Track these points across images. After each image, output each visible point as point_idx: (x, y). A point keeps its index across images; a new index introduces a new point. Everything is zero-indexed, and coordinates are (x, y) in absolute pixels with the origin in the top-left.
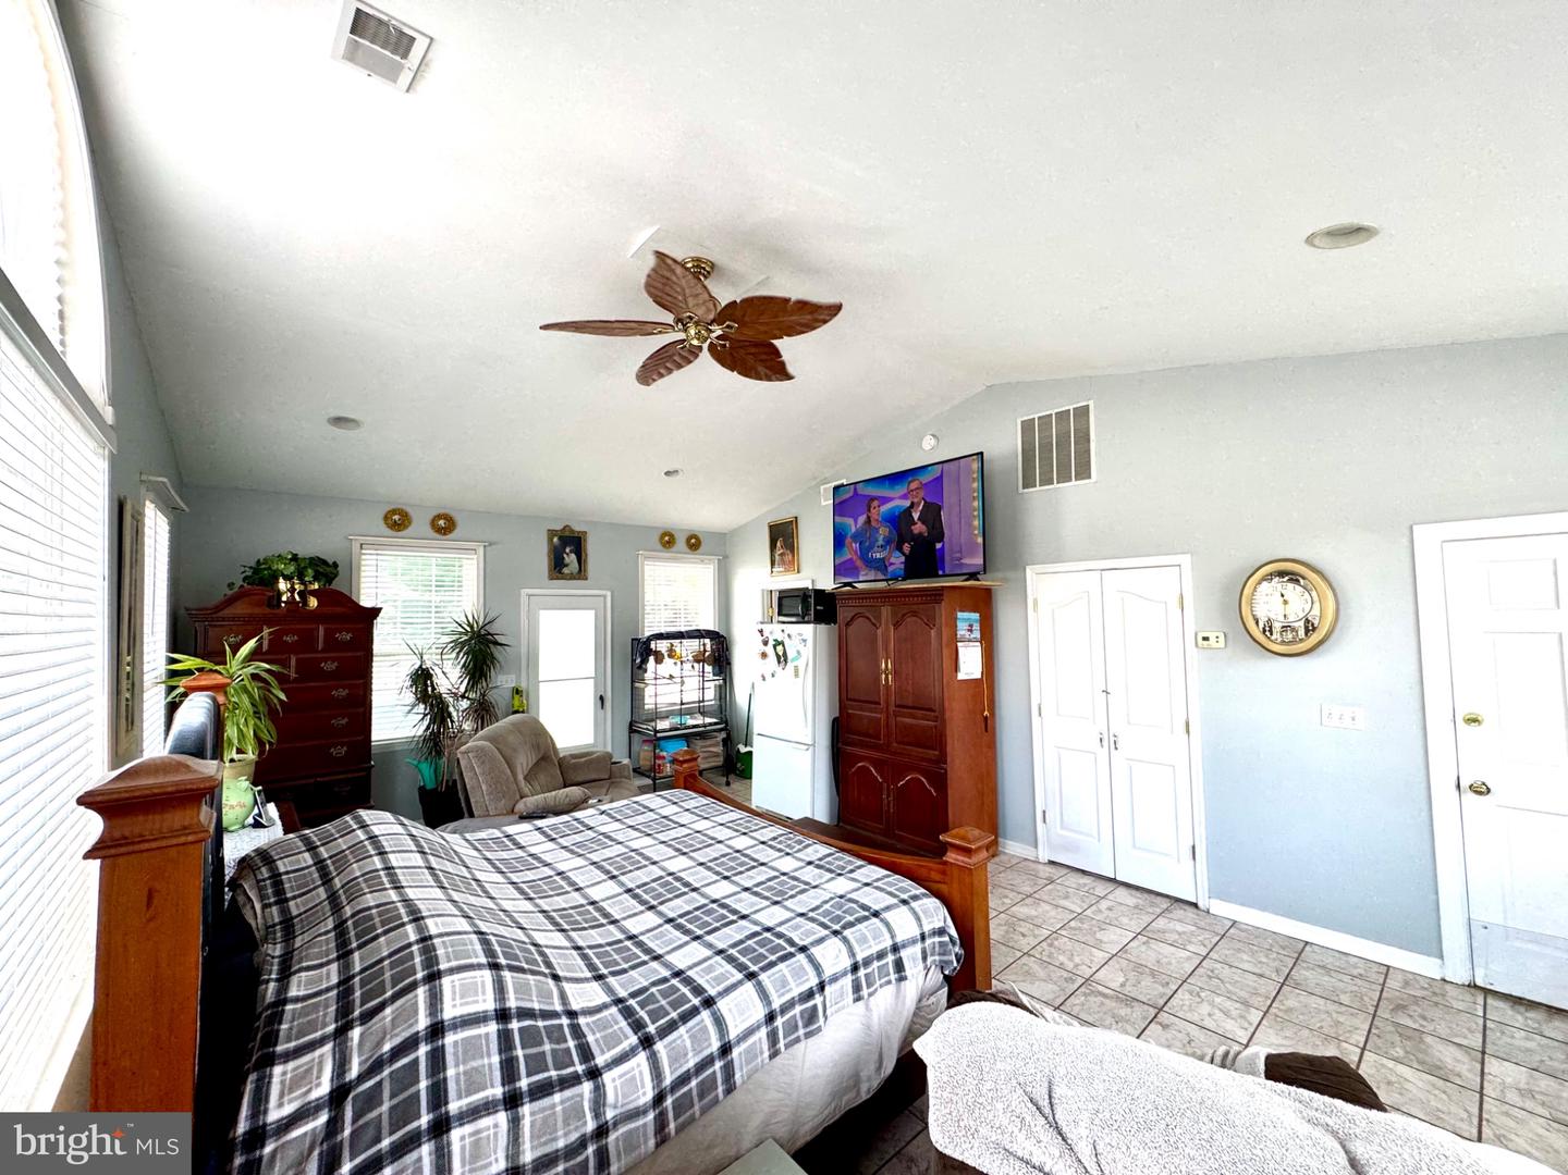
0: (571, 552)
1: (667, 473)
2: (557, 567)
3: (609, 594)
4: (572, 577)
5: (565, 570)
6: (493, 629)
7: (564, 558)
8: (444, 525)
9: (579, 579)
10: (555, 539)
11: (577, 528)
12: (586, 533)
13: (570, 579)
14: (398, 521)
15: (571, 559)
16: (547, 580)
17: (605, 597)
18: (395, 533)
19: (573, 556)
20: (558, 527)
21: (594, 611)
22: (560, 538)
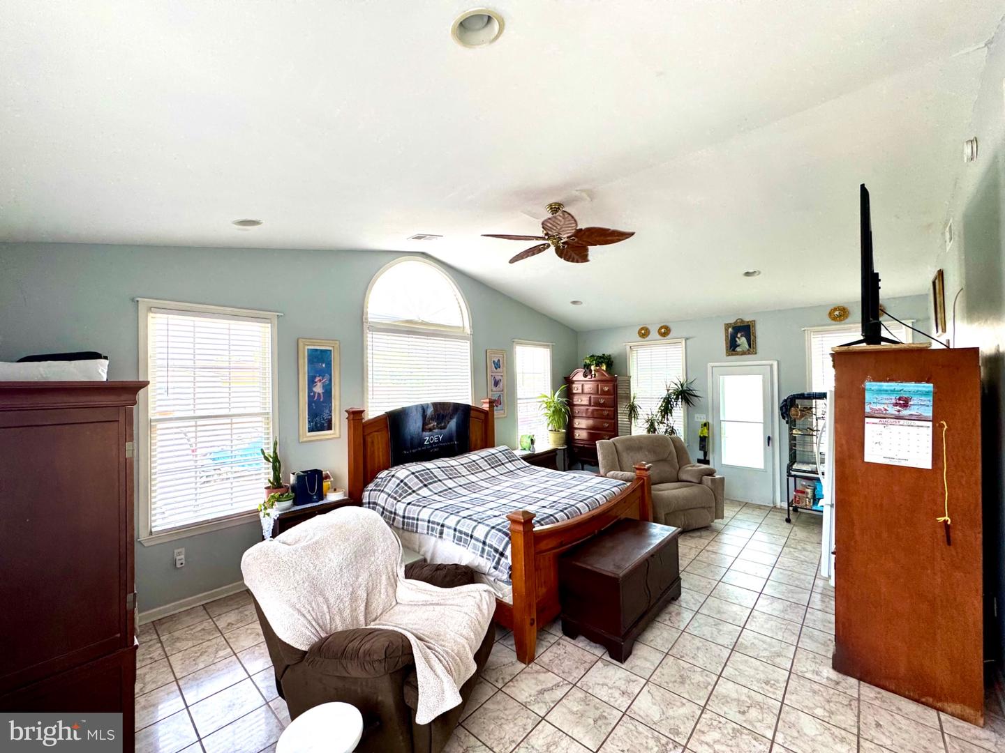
0: (741, 336)
1: (747, 274)
2: (732, 347)
3: (775, 364)
4: (743, 353)
5: (738, 349)
6: (692, 387)
7: (736, 341)
8: (665, 332)
9: (749, 354)
10: (730, 330)
11: (747, 319)
12: (754, 321)
13: (742, 355)
14: (644, 333)
15: (742, 341)
16: (725, 356)
17: (771, 366)
18: (643, 339)
19: (744, 339)
20: (732, 320)
21: (761, 376)
22: (734, 328)
